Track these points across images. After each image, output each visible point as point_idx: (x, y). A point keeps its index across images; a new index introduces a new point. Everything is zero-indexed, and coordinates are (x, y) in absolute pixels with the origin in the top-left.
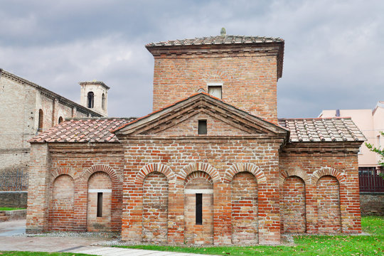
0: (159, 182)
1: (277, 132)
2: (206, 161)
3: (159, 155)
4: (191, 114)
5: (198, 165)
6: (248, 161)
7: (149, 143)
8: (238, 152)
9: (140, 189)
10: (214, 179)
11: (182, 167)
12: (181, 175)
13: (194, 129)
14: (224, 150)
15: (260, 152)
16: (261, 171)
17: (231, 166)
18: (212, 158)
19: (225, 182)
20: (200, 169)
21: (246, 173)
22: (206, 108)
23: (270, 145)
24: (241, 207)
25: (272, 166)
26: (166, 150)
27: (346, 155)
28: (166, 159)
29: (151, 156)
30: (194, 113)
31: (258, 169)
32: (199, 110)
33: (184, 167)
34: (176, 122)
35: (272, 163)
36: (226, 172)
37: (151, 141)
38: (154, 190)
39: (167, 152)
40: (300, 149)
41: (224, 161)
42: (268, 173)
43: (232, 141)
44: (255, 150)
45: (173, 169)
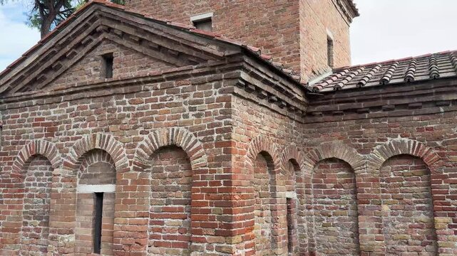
0: (44, 172)
1: (220, 54)
2: (107, 131)
3: (43, 125)
4: (89, 47)
5: (94, 137)
6: (175, 125)
7: (31, 106)
8: (159, 106)
9: (16, 186)
10: (118, 164)
11: (71, 145)
12: (69, 158)
13: (93, 73)
14: (136, 106)
15: (197, 102)
16: (199, 144)
17: (146, 137)
18: (117, 123)
19: (135, 169)
20: (97, 147)
21: (173, 148)
22: (109, 30)
23: (216, 87)
24: (166, 221)
25: (218, 131)
26: (53, 115)
27: (442, 109)
28: (51, 130)
29: (32, 129)
30: (93, 44)
31: (194, 138)
32: (100, 38)
33: (76, 143)
34: (68, 64)
35: (220, 124)
36: (137, 148)
37: (34, 102)
38: (38, 188)
39: (53, 118)
40: (339, 106)
41: (134, 128)
42: (210, 146)
43: (149, 87)
44: (187, 99)
45: (60, 147)
